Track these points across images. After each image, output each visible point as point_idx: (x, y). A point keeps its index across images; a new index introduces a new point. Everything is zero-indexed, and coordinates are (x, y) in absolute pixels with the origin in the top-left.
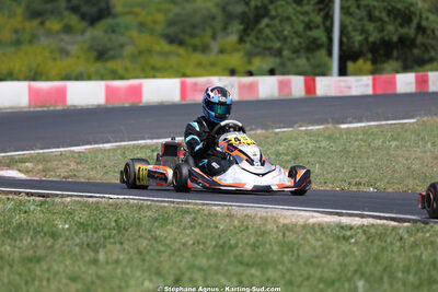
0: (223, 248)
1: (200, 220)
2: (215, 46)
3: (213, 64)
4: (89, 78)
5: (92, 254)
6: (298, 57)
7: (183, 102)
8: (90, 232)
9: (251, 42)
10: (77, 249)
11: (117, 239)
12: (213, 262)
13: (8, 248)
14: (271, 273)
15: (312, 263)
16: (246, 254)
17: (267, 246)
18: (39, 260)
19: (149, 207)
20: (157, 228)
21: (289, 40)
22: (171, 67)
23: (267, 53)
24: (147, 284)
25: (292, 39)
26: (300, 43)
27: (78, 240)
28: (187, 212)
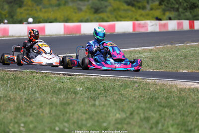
0: (152, 99)
1: (142, 86)
2: (148, 7)
3: (148, 15)
4: (91, 21)
5: (93, 102)
6: (186, 12)
7: (134, 32)
8: (92, 91)
9: (165, 5)
10: (86, 99)
11: (104, 95)
12: (148, 105)
13: (55, 99)
14: (174, 110)
15: (193, 106)
16: (163, 101)
17: (172, 98)
18: (69, 104)
19: (118, 80)
20: (122, 90)
21: (182, 4)
22: (128, 16)
23: (172, 10)
24: (118, 115)
25: (184, 3)
26: (187, 5)
27: (86, 95)
28: (136, 82)
